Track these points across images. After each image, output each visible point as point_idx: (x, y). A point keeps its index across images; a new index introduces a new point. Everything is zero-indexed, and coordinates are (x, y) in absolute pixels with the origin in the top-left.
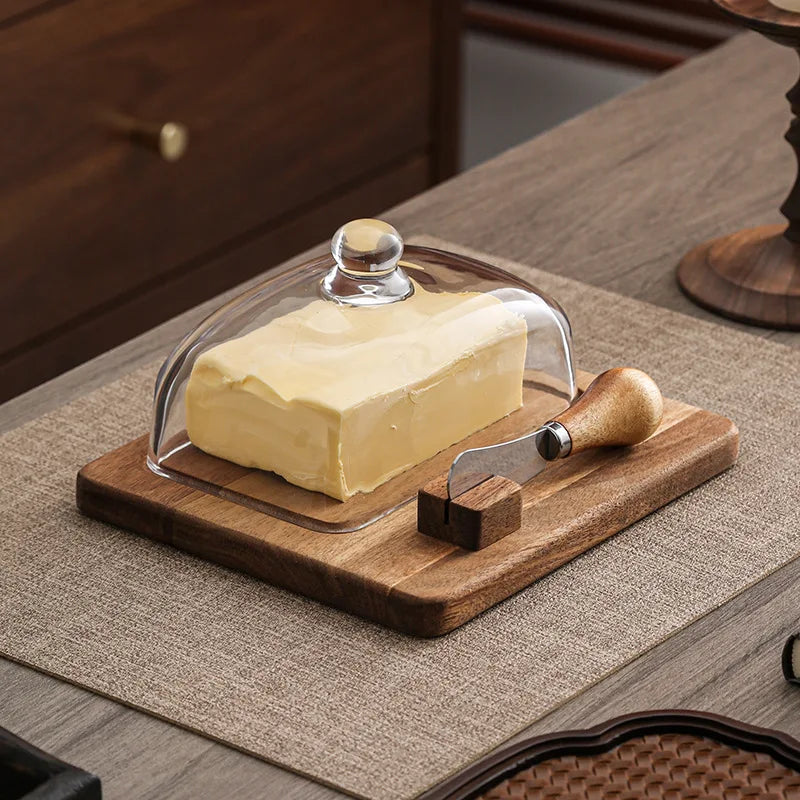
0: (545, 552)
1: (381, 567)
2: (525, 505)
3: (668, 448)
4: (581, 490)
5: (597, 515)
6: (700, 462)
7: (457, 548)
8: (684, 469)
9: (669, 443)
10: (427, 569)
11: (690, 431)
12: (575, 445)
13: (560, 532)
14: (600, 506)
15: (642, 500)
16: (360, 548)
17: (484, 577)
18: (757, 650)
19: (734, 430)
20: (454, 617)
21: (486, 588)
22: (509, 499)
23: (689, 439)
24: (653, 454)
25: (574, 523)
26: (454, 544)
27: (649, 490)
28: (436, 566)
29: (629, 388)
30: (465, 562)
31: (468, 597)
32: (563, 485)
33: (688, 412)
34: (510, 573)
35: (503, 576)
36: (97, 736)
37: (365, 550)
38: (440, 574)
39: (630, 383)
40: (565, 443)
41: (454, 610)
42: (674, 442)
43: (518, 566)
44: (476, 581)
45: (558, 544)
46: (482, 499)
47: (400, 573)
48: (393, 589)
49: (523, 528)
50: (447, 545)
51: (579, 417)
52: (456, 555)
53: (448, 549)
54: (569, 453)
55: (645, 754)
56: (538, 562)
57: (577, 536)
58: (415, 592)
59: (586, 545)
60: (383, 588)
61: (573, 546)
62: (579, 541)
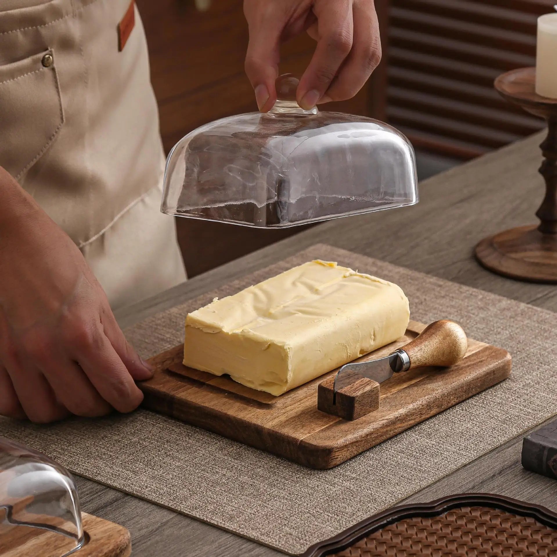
0: (393, 423)
1: (295, 429)
2: (382, 396)
3: (468, 366)
4: (416, 388)
5: (424, 402)
6: (488, 374)
7: (341, 419)
8: (478, 378)
9: (469, 363)
10: (322, 430)
11: (483, 357)
12: (412, 365)
13: (402, 411)
14: (426, 397)
15: (452, 395)
16: (283, 418)
17: (356, 435)
18: (501, 472)
19: (509, 357)
20: (337, 458)
21: (357, 442)
22: (371, 391)
23: (481, 361)
24: (460, 370)
25: (411, 406)
26: (339, 417)
27: (456, 390)
28: (328, 428)
29: (449, 335)
30: (344, 427)
31: (346, 446)
32: (405, 385)
33: (482, 346)
34: (371, 434)
35: (367, 435)
36: (109, 508)
37: (286, 419)
38: (329, 433)
39: (450, 331)
40: (407, 363)
41: (337, 454)
42: (472, 363)
43: (377, 430)
44: (351, 437)
45: (400, 418)
46: (356, 390)
47: (306, 432)
48: (302, 441)
49: (380, 408)
50: (334, 417)
51: (416, 349)
52: (340, 423)
53: (335, 419)
54: (407, 369)
55: (461, 517)
56: (389, 428)
57: (412, 414)
58: (314, 442)
59: (417, 420)
60: (295, 440)
61: (410, 420)
62: (413, 417)
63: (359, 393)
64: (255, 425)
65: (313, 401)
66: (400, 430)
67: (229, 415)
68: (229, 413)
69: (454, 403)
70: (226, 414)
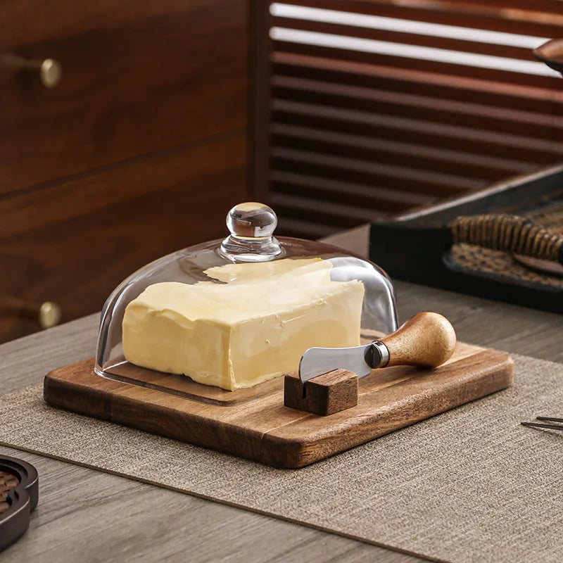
0: (374, 420)
1: (258, 423)
3: (463, 368)
4: (401, 387)
5: (411, 401)
6: (486, 378)
7: (312, 414)
8: (474, 381)
9: (464, 365)
10: (290, 424)
11: (479, 360)
13: (385, 408)
14: (414, 396)
15: (444, 397)
16: (243, 414)
17: (331, 430)
19: (510, 361)
20: (309, 455)
21: (332, 438)
22: (348, 382)
23: (478, 364)
24: (450, 371)
25: (396, 404)
26: (310, 412)
27: (449, 391)
28: (296, 423)
30: (316, 422)
31: (319, 441)
32: (388, 385)
33: (476, 351)
34: (349, 430)
35: (344, 431)
37: (246, 415)
38: (299, 427)
41: (308, 449)
42: (467, 365)
43: (356, 427)
44: (324, 432)
45: (384, 416)
46: (330, 380)
47: (271, 426)
48: (265, 434)
49: (359, 405)
50: (304, 413)
52: (311, 418)
53: (306, 415)
56: (370, 427)
57: (397, 414)
58: (281, 436)
59: (404, 422)
60: (258, 434)
61: (394, 420)
62: (399, 417)
63: (334, 383)
64: (209, 420)
65: (279, 397)
66: (383, 431)
67: (177, 411)
68: (177, 409)
69: (446, 407)
70: (174, 410)
